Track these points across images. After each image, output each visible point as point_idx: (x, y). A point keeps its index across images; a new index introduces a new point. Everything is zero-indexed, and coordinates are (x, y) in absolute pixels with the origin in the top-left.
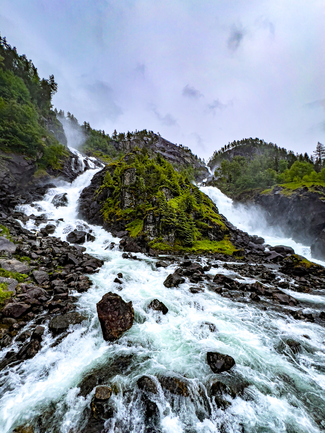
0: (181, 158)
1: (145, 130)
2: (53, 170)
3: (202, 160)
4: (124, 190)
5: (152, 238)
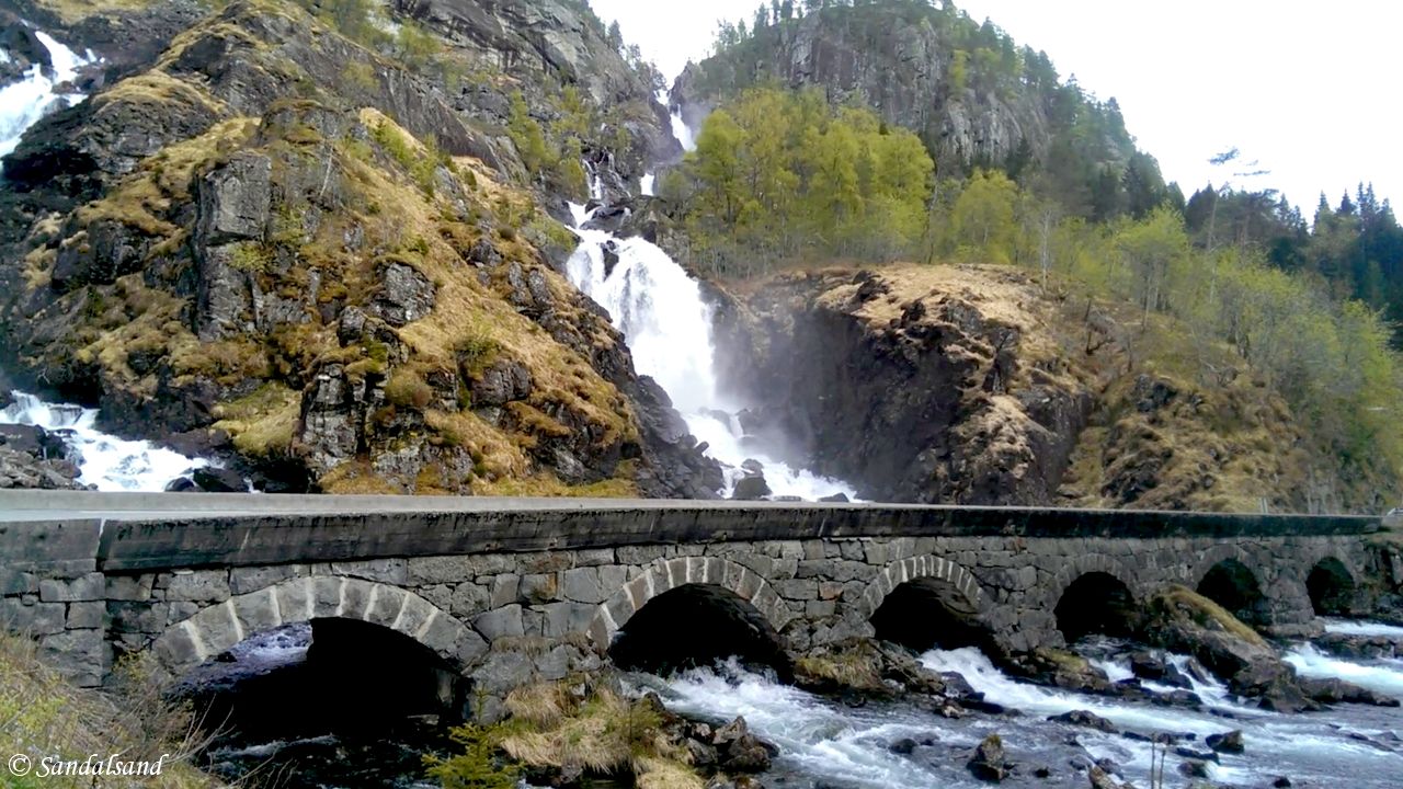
4: (209, 249)
5: (335, 460)
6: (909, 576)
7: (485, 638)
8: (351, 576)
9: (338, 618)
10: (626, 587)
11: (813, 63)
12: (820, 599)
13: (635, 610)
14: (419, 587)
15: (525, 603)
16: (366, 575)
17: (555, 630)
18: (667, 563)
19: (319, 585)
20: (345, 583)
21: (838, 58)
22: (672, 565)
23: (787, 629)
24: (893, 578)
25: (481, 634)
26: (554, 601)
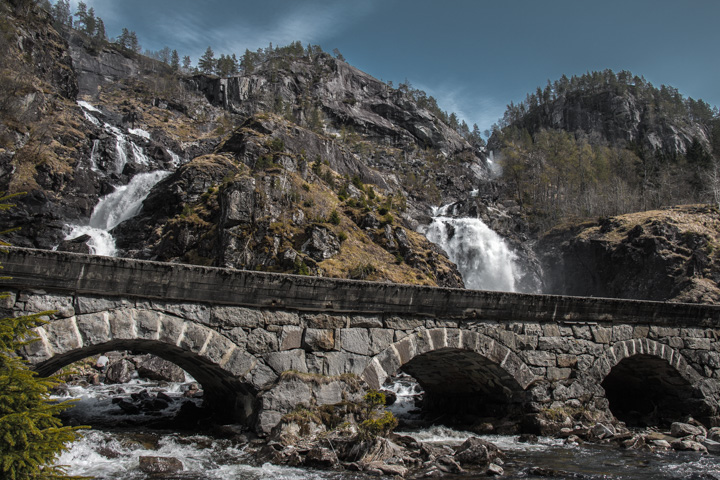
0: (404, 124)
1: (298, 44)
2: (50, 175)
3: (471, 129)
4: (225, 230)
6: (629, 353)
7: (274, 371)
8: (167, 313)
9: (156, 340)
10: (393, 345)
11: (565, 121)
12: (558, 366)
13: (401, 363)
14: (220, 327)
15: (308, 350)
16: (178, 312)
17: (335, 371)
18: (427, 331)
19: (140, 315)
20: (162, 317)
21: (579, 117)
22: (431, 332)
23: (532, 386)
24: (617, 353)
25: (272, 368)
26: (332, 350)
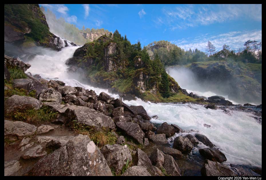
4: (108, 58)
5: (143, 91)
